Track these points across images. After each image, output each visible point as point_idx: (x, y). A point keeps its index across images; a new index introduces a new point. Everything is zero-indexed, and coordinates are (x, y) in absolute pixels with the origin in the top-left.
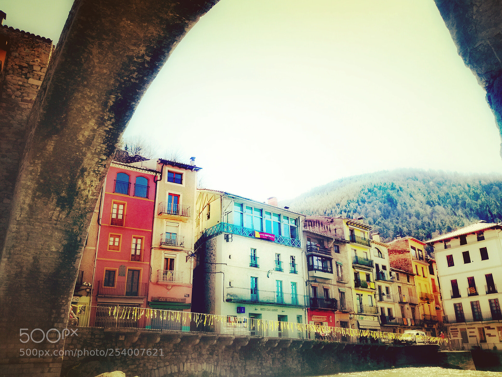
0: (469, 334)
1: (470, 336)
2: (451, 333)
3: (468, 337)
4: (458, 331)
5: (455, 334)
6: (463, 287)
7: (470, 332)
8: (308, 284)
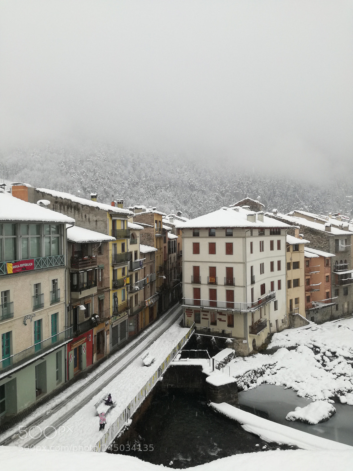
0: (202, 316)
1: (203, 318)
2: (186, 313)
3: (201, 318)
4: (192, 312)
5: (189, 314)
6: (204, 275)
7: (204, 315)
8: (70, 309)
